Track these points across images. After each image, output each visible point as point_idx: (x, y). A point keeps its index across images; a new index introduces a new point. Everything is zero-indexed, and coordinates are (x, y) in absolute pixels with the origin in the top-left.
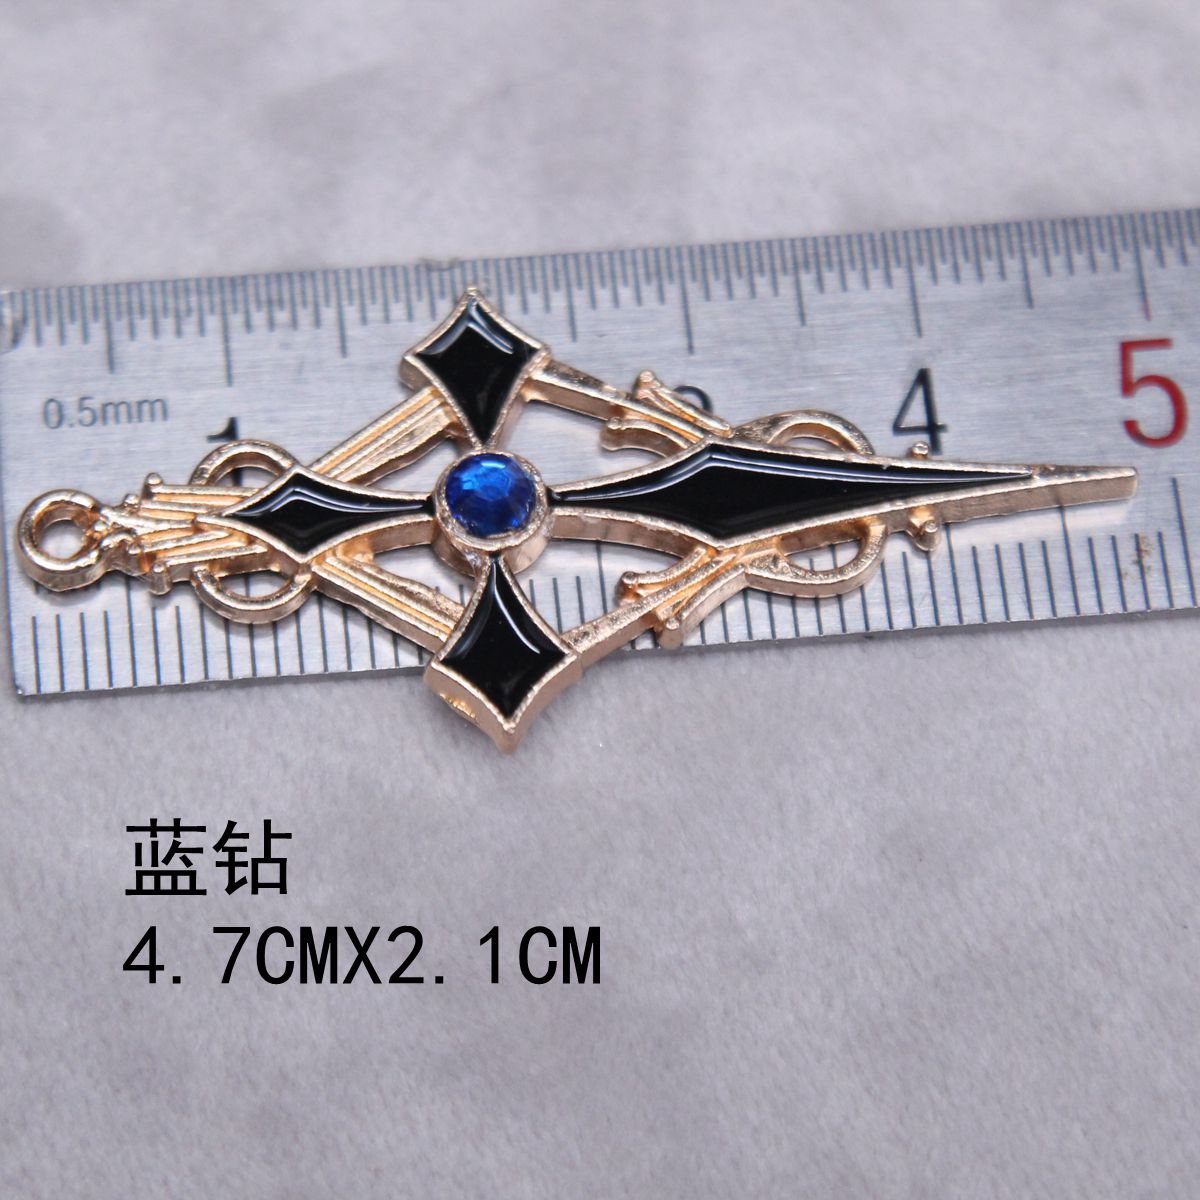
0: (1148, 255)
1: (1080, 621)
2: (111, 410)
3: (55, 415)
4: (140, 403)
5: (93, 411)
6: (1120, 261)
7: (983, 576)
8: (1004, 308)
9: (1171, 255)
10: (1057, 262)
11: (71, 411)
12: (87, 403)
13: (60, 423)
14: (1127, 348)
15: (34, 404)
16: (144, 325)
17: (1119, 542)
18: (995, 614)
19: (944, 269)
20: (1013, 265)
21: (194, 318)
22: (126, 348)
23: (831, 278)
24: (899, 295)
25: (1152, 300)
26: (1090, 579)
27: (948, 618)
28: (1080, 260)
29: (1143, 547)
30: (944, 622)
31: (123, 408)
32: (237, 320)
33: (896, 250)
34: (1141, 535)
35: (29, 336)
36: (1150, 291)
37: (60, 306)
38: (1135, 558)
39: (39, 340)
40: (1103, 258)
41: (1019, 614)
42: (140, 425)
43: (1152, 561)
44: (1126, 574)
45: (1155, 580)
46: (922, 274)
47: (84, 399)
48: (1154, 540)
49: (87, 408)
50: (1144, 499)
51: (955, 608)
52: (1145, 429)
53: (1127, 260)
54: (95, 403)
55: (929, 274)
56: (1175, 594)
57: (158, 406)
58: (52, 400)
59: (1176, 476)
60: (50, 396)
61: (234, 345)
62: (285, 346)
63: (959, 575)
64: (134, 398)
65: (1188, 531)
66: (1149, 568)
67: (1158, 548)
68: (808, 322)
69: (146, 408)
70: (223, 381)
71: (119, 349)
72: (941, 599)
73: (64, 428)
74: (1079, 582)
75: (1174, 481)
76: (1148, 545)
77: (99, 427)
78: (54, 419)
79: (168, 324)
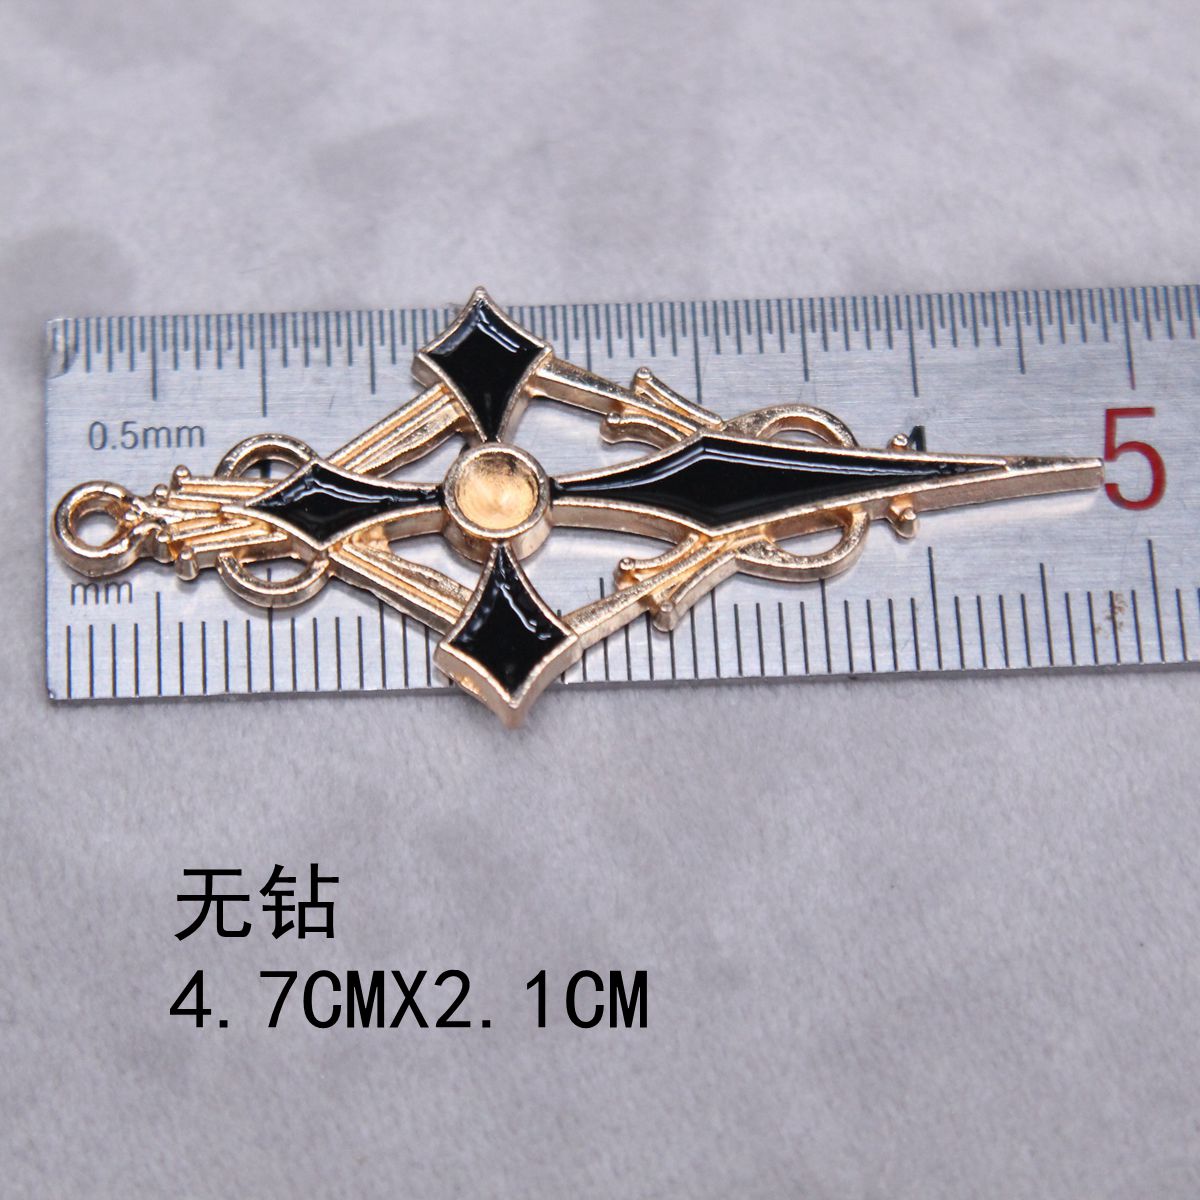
0: (1137, 327)
1: (1053, 672)
2: (152, 435)
3: (98, 436)
4: (179, 430)
5: (135, 436)
6: (1110, 331)
7: (963, 624)
8: (999, 372)
9: (1159, 329)
10: (1051, 331)
11: (115, 435)
12: (129, 427)
13: (103, 445)
14: (1112, 415)
15: (80, 426)
16: (187, 356)
17: (1093, 597)
18: (973, 661)
19: (943, 333)
20: (1008, 332)
21: (235, 350)
22: (169, 378)
23: (836, 338)
24: (899, 356)
25: (1137, 371)
26: (1065, 632)
27: (929, 663)
28: (1072, 330)
29: (1116, 603)
30: (924, 667)
31: (163, 434)
32: (274, 355)
33: (898, 314)
34: (1115, 592)
35: (79, 362)
36: (1135, 361)
37: (110, 335)
38: (1109, 614)
39: (88, 367)
40: (1094, 329)
41: (995, 662)
42: (178, 450)
43: (1125, 618)
44: (1100, 628)
45: (1126, 636)
46: (922, 337)
47: (126, 423)
48: (1127, 597)
49: (130, 432)
50: (1120, 558)
51: (935, 654)
52: (1125, 493)
53: (1116, 331)
54: (138, 429)
55: (929, 337)
56: (1144, 649)
57: (196, 432)
58: (96, 423)
59: (1151, 537)
60: (97, 419)
61: (269, 378)
62: (318, 381)
63: (940, 623)
64: (173, 425)
65: (1159, 591)
66: (1121, 624)
67: (1131, 606)
68: (811, 378)
69: (185, 434)
70: (259, 411)
71: (161, 378)
72: (922, 644)
73: (108, 449)
74: (1054, 635)
75: (1150, 543)
76: (1122, 602)
77: (139, 450)
78: (98, 441)
79: (209, 356)
